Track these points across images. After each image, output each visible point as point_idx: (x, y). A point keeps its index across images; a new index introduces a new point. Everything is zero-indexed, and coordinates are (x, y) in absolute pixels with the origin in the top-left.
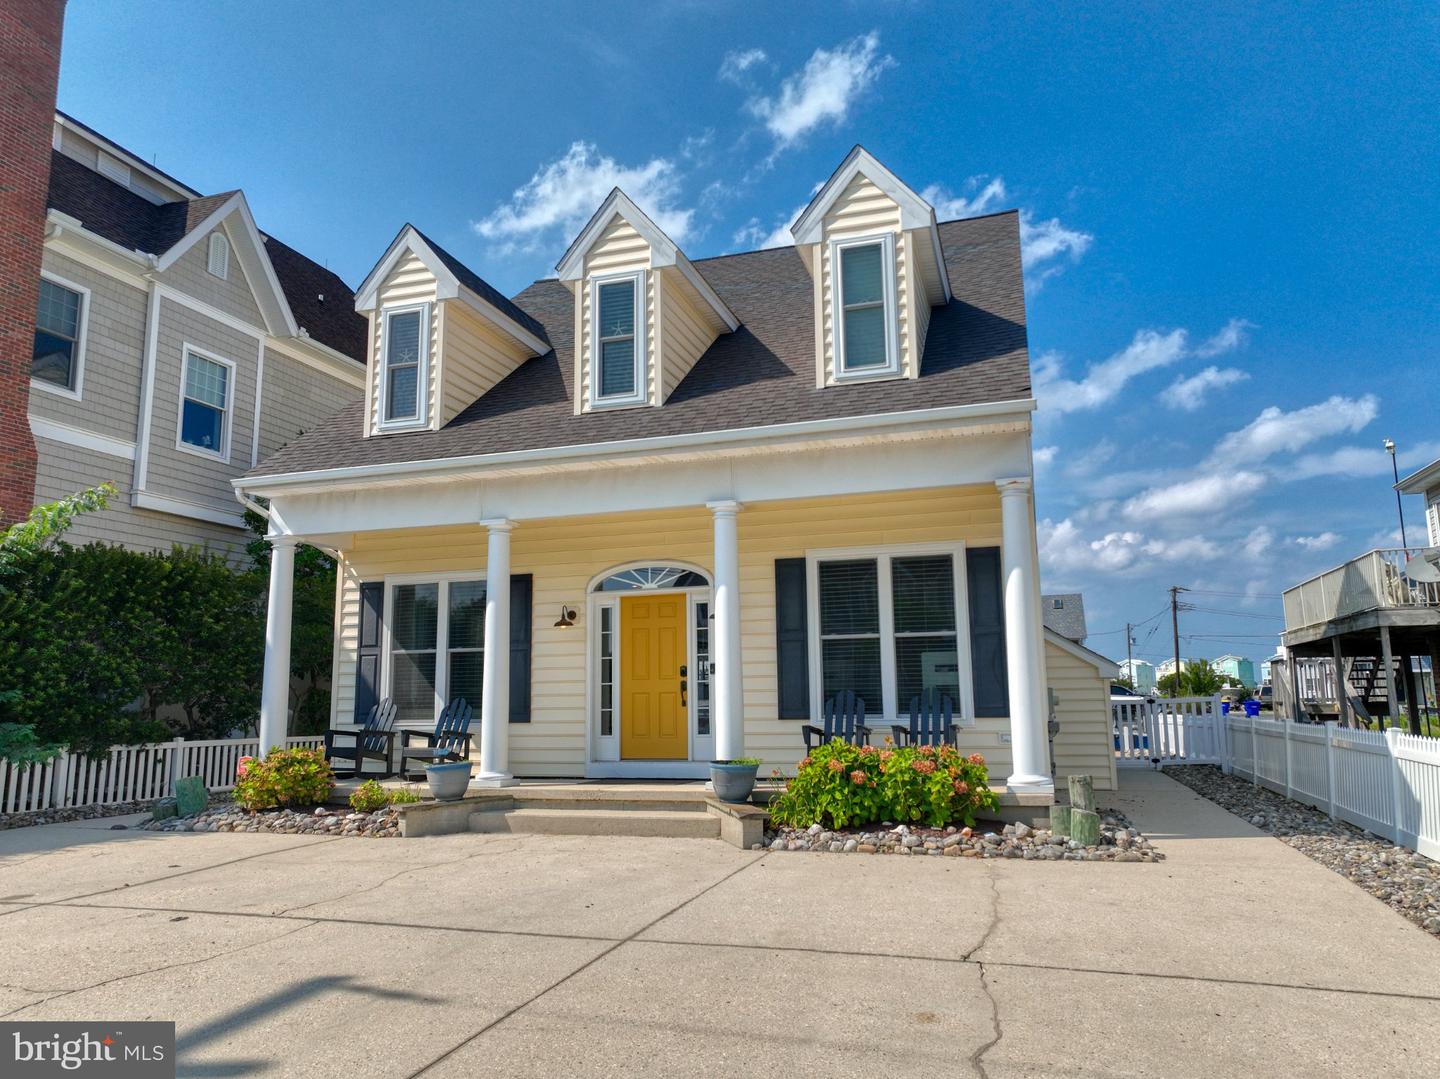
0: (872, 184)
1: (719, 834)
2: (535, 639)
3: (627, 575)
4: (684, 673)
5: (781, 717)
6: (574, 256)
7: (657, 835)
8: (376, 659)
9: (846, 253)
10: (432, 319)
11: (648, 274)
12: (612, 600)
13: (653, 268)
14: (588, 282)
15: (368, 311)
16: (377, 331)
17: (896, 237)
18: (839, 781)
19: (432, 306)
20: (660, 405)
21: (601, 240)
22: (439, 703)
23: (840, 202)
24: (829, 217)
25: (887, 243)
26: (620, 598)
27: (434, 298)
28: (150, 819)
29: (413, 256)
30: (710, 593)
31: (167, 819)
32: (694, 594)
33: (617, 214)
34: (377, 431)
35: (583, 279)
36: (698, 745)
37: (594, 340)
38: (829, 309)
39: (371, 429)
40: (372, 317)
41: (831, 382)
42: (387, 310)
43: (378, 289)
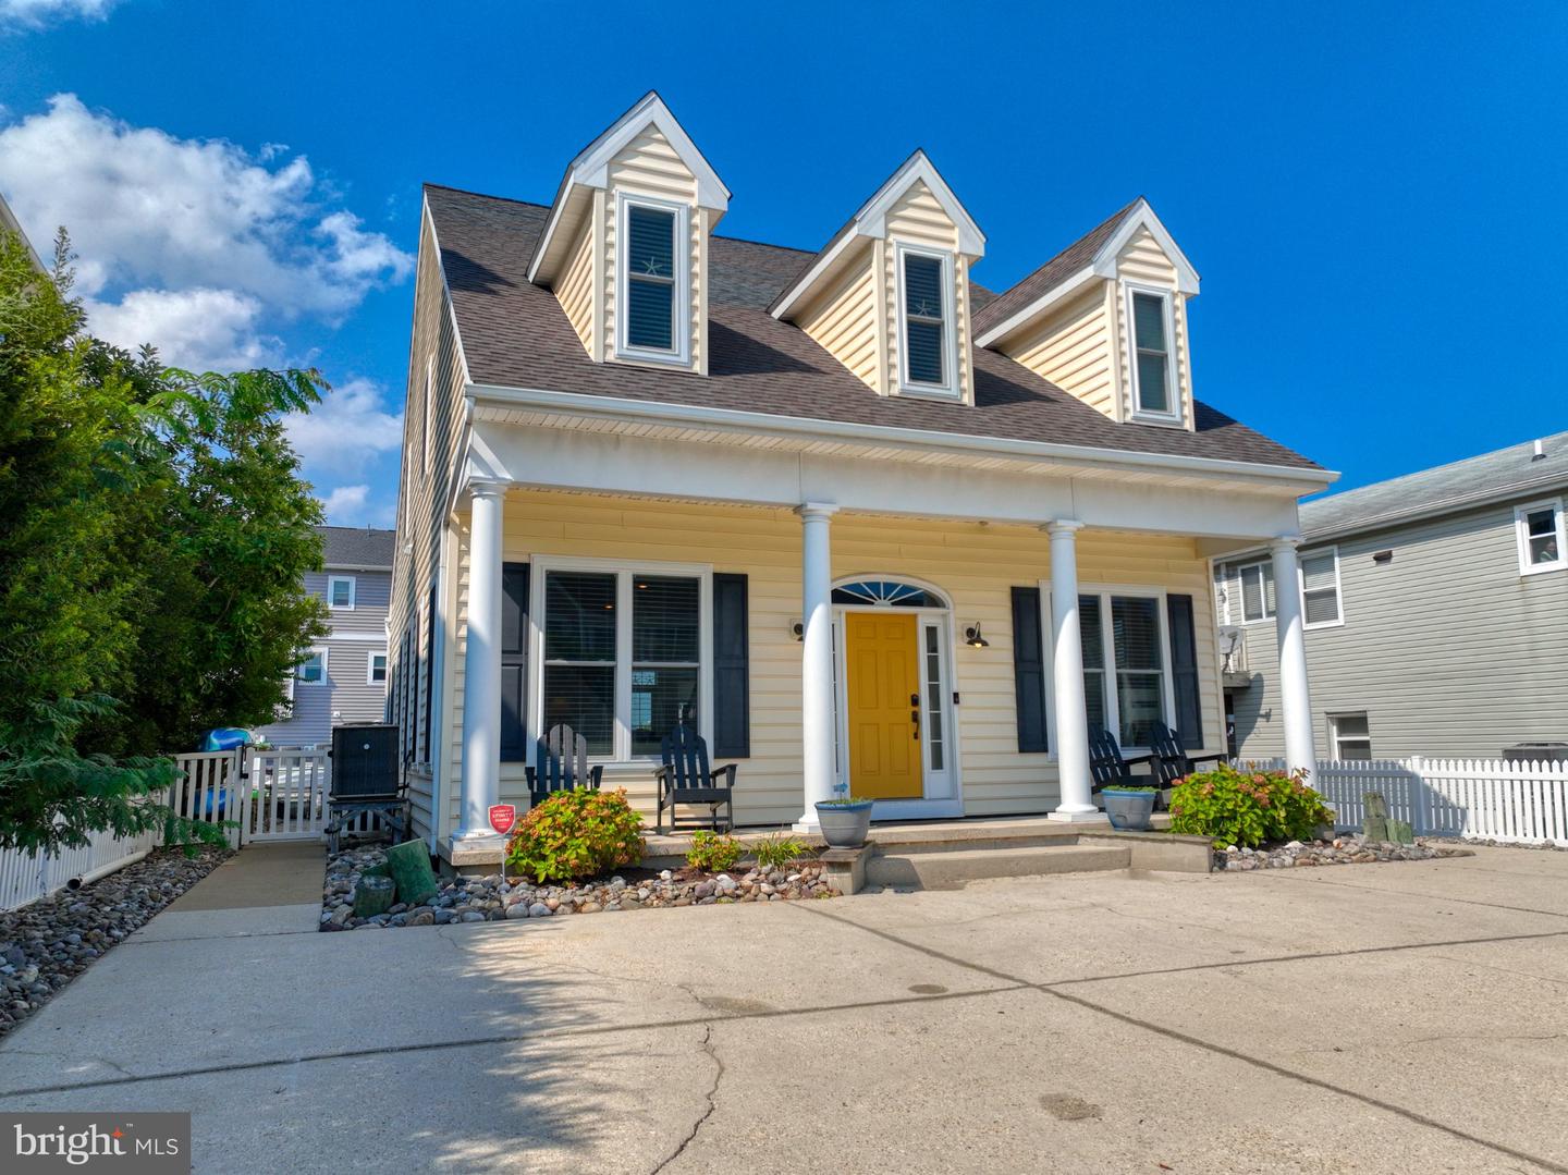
0: (1153, 238)
1: (1129, 864)
2: (751, 657)
3: (856, 587)
4: (915, 701)
5: (1022, 750)
6: (877, 208)
7: (1074, 871)
8: (520, 671)
9: (1138, 298)
10: (692, 228)
11: (956, 257)
12: (837, 615)
13: (960, 253)
14: (891, 245)
15: (593, 190)
16: (607, 220)
17: (1174, 295)
18: (1249, 803)
19: (692, 212)
20: (973, 405)
21: (902, 202)
22: (622, 735)
23: (1129, 246)
24: (1120, 257)
25: (1167, 298)
26: (848, 614)
27: (694, 203)
28: (354, 914)
29: (659, 136)
30: (944, 616)
31: (394, 909)
32: (925, 617)
33: (920, 178)
34: (611, 357)
35: (885, 240)
36: (934, 782)
37: (900, 314)
38: (1125, 347)
39: (605, 353)
40: (599, 198)
41: (1129, 418)
42: (624, 196)
43: (610, 163)
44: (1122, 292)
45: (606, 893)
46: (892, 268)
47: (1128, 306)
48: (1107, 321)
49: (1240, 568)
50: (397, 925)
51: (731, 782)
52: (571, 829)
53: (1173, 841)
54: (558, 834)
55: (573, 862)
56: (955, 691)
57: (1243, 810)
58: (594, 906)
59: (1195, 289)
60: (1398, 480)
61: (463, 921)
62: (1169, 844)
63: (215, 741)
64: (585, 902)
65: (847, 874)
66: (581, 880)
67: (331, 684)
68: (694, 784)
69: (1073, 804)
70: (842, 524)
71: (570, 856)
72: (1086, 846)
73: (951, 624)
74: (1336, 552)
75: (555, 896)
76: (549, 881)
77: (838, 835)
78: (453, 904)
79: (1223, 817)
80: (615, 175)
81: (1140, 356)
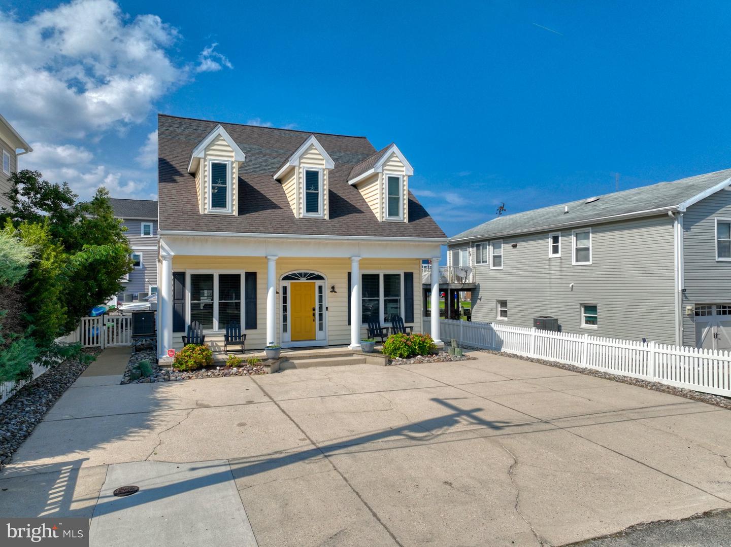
0: (397, 157)
1: (365, 363)
2: (258, 298)
3: (295, 275)
4: (314, 309)
5: (349, 324)
6: (296, 156)
9: (390, 178)
10: (232, 168)
11: (324, 170)
12: (287, 283)
13: (325, 168)
14: (301, 168)
15: (200, 158)
16: (204, 168)
17: (404, 176)
18: (404, 345)
19: (233, 163)
20: (328, 219)
21: (306, 152)
22: (216, 322)
23: (388, 160)
24: (384, 165)
25: (401, 177)
26: (291, 283)
27: (233, 159)
28: (130, 379)
29: (222, 138)
30: (324, 282)
31: (141, 378)
32: (318, 283)
33: (312, 144)
34: (206, 212)
35: (299, 166)
36: (319, 335)
37: (303, 191)
38: (384, 196)
39: (204, 211)
40: (202, 161)
41: (384, 220)
42: (210, 160)
43: (205, 149)
44: (384, 177)
45: (199, 374)
46: (301, 175)
47: (386, 182)
48: (378, 187)
49: (475, 244)
50: (141, 383)
51: (245, 340)
52: (190, 356)
53: (376, 357)
54: (186, 358)
55: (190, 366)
56: (327, 306)
57: (402, 347)
58: (195, 377)
59: (411, 173)
60: (539, 210)
61: (158, 381)
62: (375, 358)
63: (94, 312)
64: (192, 377)
65: (269, 368)
66: (192, 370)
67: (144, 268)
68: (236, 339)
69: (354, 344)
70: (280, 262)
71: (189, 364)
72: (355, 357)
73: (326, 285)
74: (502, 242)
75: (185, 375)
76: (183, 371)
77: (270, 357)
78: (156, 377)
79: (395, 349)
80: (207, 153)
81: (389, 198)
